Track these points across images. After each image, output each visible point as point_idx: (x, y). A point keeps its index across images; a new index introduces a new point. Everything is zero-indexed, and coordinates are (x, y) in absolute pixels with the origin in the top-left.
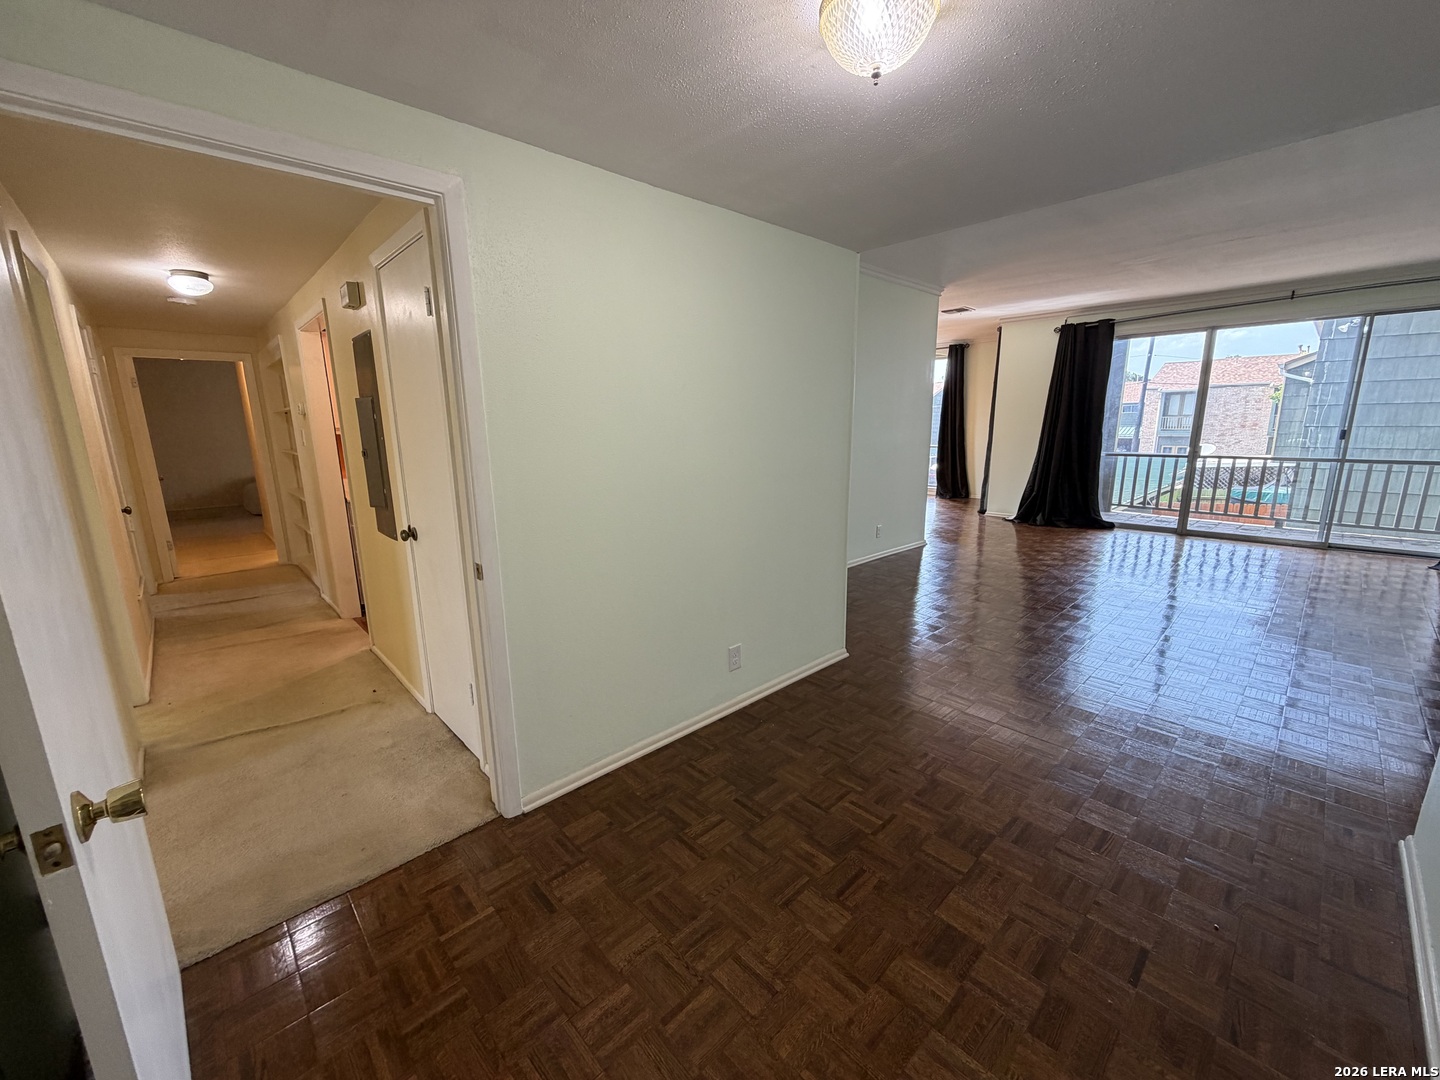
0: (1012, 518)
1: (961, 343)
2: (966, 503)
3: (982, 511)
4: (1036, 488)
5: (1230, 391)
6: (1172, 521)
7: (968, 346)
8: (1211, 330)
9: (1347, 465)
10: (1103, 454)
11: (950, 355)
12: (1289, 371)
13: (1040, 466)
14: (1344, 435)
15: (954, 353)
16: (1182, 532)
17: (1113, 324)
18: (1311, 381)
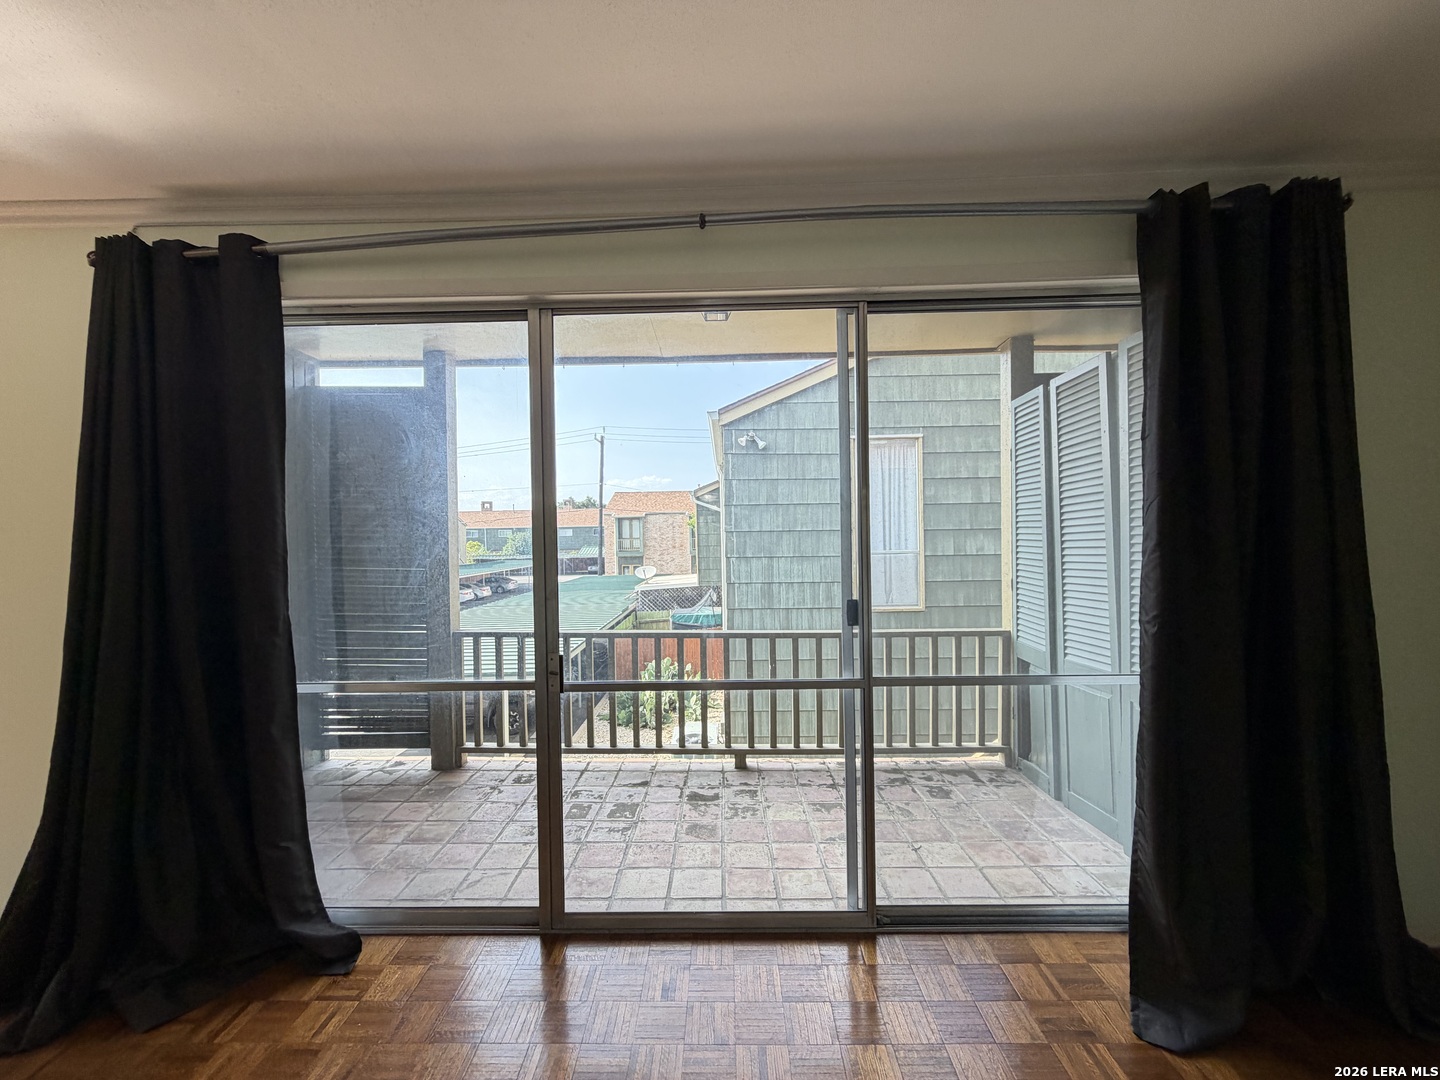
5: (662, 518)
18: (715, 508)
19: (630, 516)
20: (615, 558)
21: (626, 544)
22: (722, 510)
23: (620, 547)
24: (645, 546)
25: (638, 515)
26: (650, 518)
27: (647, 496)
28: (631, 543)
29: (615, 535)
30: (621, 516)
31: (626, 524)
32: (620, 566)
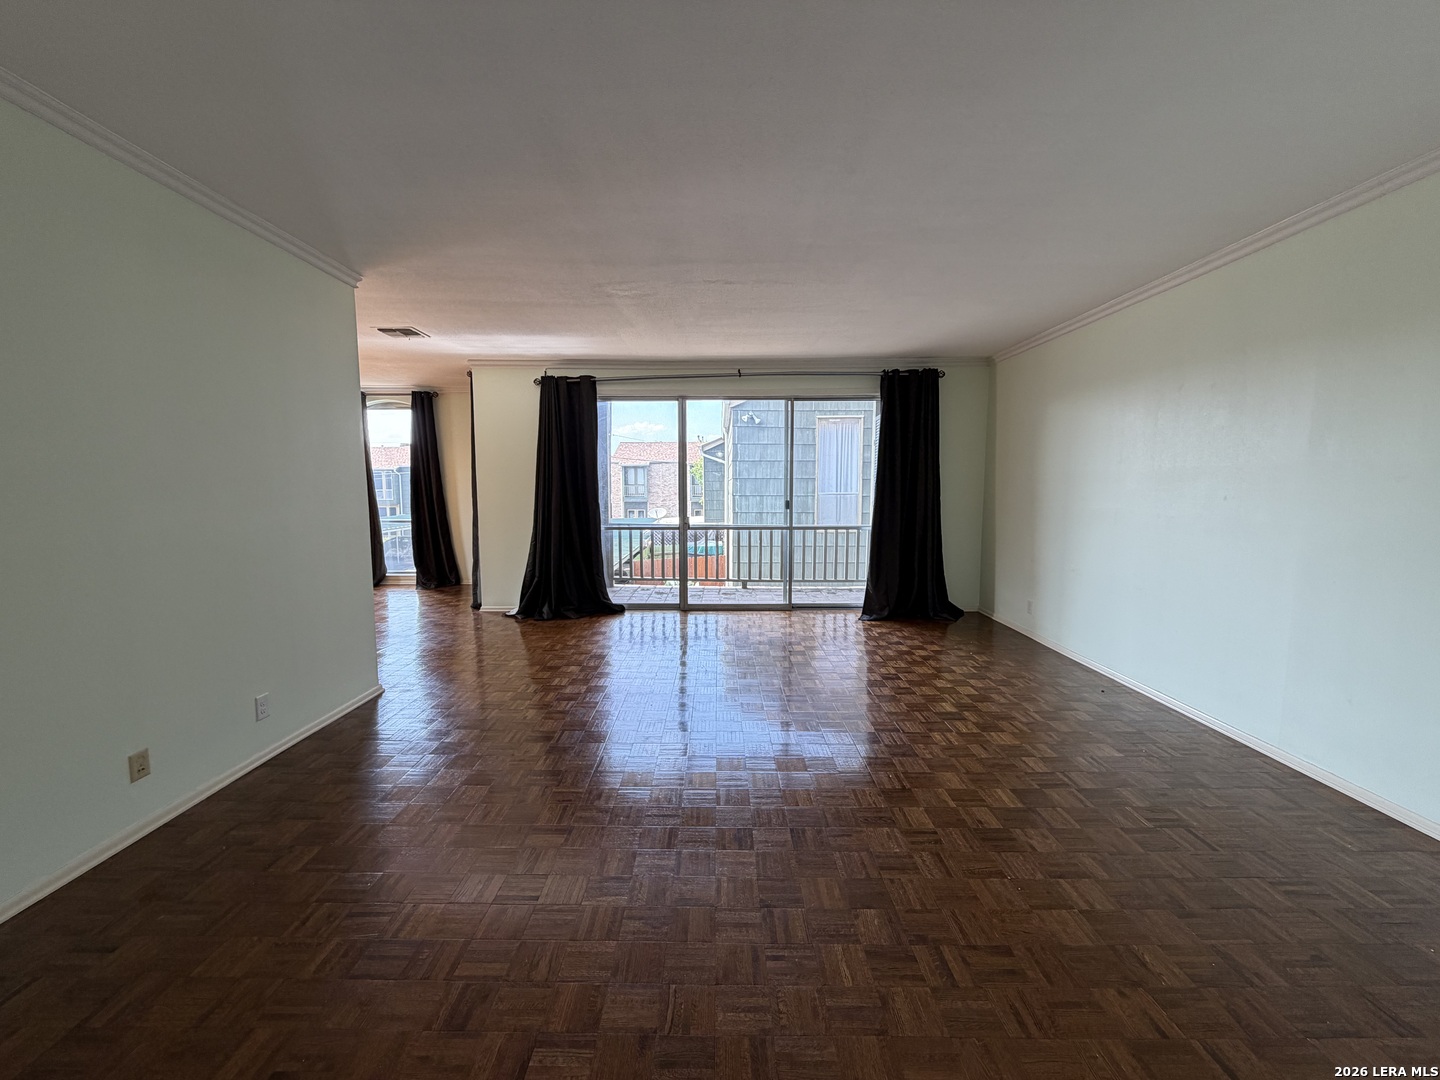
0: (514, 612)
1: (428, 390)
2: (456, 593)
3: (477, 606)
4: (537, 574)
6: (673, 593)
7: (434, 394)
8: (682, 399)
9: (795, 532)
10: (603, 527)
11: (414, 406)
13: (538, 545)
14: (788, 505)
15: (419, 402)
16: (684, 608)
17: (594, 382)
18: (721, 461)
19: (636, 464)
20: (622, 504)
21: (632, 490)
22: (728, 463)
23: (626, 491)
24: (649, 492)
25: (643, 463)
26: (653, 466)
27: (650, 446)
28: (636, 489)
29: (622, 482)
30: (626, 465)
31: (631, 472)
32: (626, 512)
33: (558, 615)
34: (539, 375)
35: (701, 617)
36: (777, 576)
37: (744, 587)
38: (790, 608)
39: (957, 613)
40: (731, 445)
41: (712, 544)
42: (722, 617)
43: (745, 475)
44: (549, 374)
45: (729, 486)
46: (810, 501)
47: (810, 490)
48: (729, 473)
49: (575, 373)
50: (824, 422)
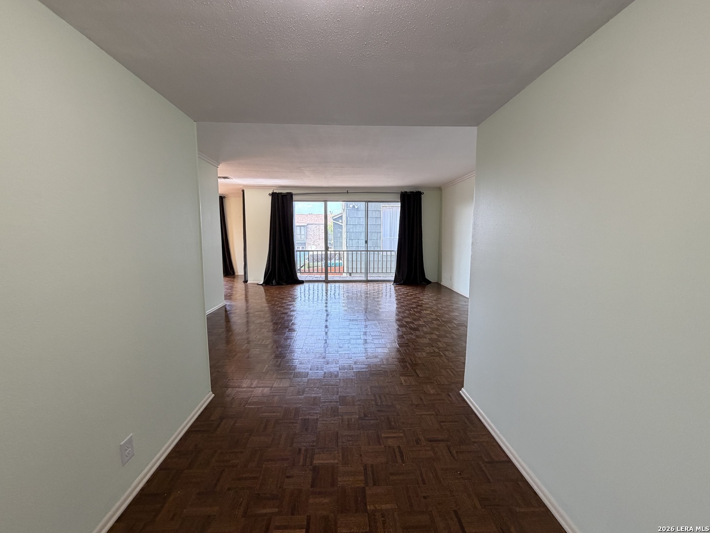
0: (261, 283)
1: (225, 195)
2: (234, 278)
3: (246, 281)
4: (270, 268)
5: (314, 226)
6: (323, 277)
7: (225, 197)
8: (325, 201)
9: (368, 252)
12: (334, 220)
13: (271, 257)
14: (366, 242)
16: (327, 281)
17: (292, 195)
18: (341, 224)
19: (300, 225)
21: (299, 237)
22: (344, 224)
24: (307, 238)
26: (310, 226)
27: (307, 216)
28: (301, 237)
33: (278, 284)
34: (271, 192)
35: (333, 285)
36: (363, 271)
37: (350, 275)
38: (367, 281)
39: (429, 282)
40: (345, 217)
41: (337, 262)
42: (341, 285)
43: (351, 230)
44: (275, 191)
45: (344, 236)
46: (379, 241)
47: (379, 237)
48: (344, 230)
49: (284, 191)
50: (384, 208)
